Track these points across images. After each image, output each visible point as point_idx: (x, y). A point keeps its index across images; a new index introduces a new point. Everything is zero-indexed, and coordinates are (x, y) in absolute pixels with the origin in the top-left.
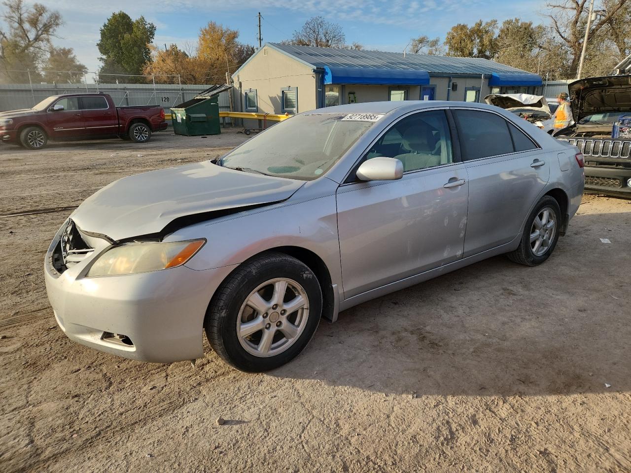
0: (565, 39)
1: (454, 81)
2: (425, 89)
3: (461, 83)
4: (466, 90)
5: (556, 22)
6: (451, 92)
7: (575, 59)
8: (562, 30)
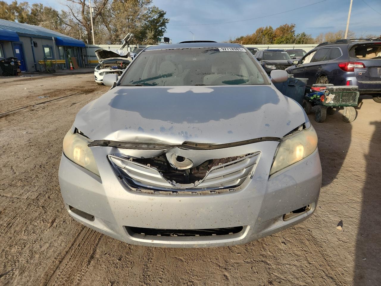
0: (79, 21)
1: (34, 40)
2: (15, 44)
3: (39, 42)
4: (44, 47)
5: (71, 10)
6: (34, 48)
7: (88, 33)
8: (76, 15)
